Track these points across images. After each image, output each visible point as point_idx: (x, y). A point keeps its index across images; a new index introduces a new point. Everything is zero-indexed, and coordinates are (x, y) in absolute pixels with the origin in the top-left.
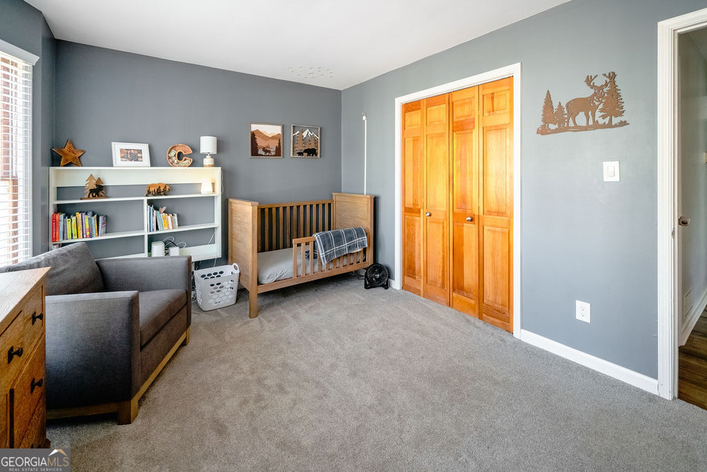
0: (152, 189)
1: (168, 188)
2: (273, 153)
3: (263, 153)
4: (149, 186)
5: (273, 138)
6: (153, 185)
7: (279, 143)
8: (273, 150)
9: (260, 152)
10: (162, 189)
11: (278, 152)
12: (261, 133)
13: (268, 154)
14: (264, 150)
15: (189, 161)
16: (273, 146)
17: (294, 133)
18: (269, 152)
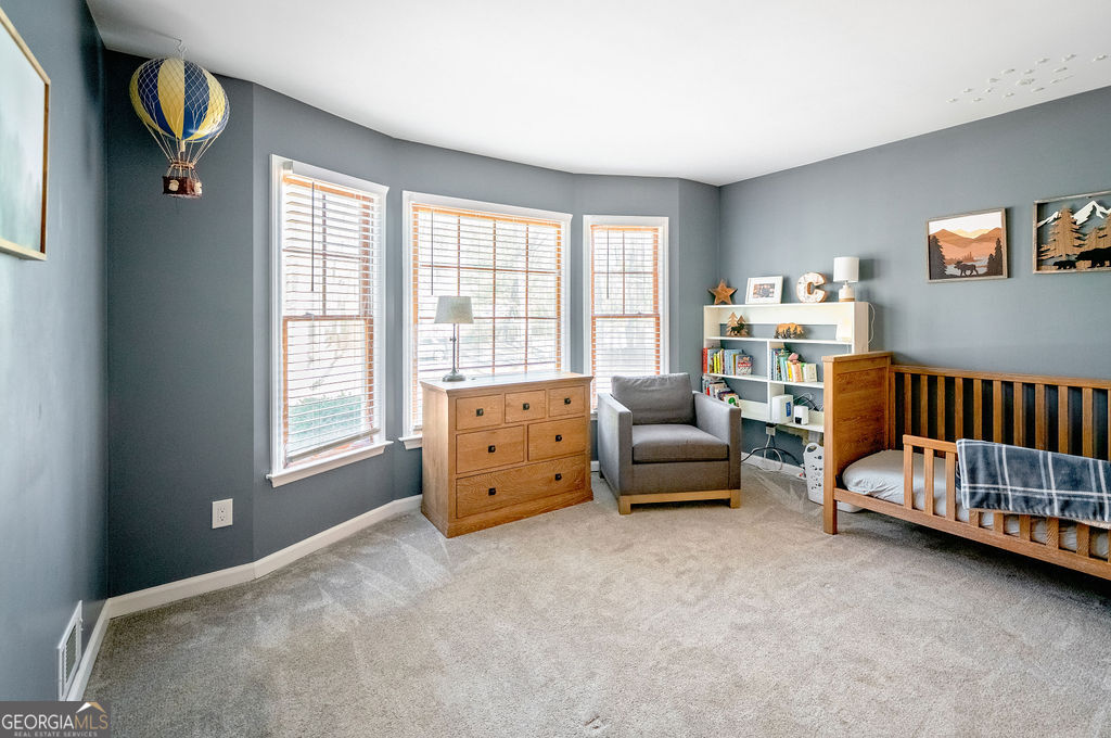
0: (781, 331)
1: (799, 329)
2: (982, 271)
3: (958, 272)
4: (778, 327)
5: (982, 239)
6: (781, 325)
7: (998, 248)
8: (982, 264)
9: (951, 270)
10: (792, 330)
11: (994, 267)
12: (953, 235)
13: (968, 273)
14: (959, 265)
15: (820, 294)
16: (981, 257)
17: (1038, 221)
18: (973, 268)
